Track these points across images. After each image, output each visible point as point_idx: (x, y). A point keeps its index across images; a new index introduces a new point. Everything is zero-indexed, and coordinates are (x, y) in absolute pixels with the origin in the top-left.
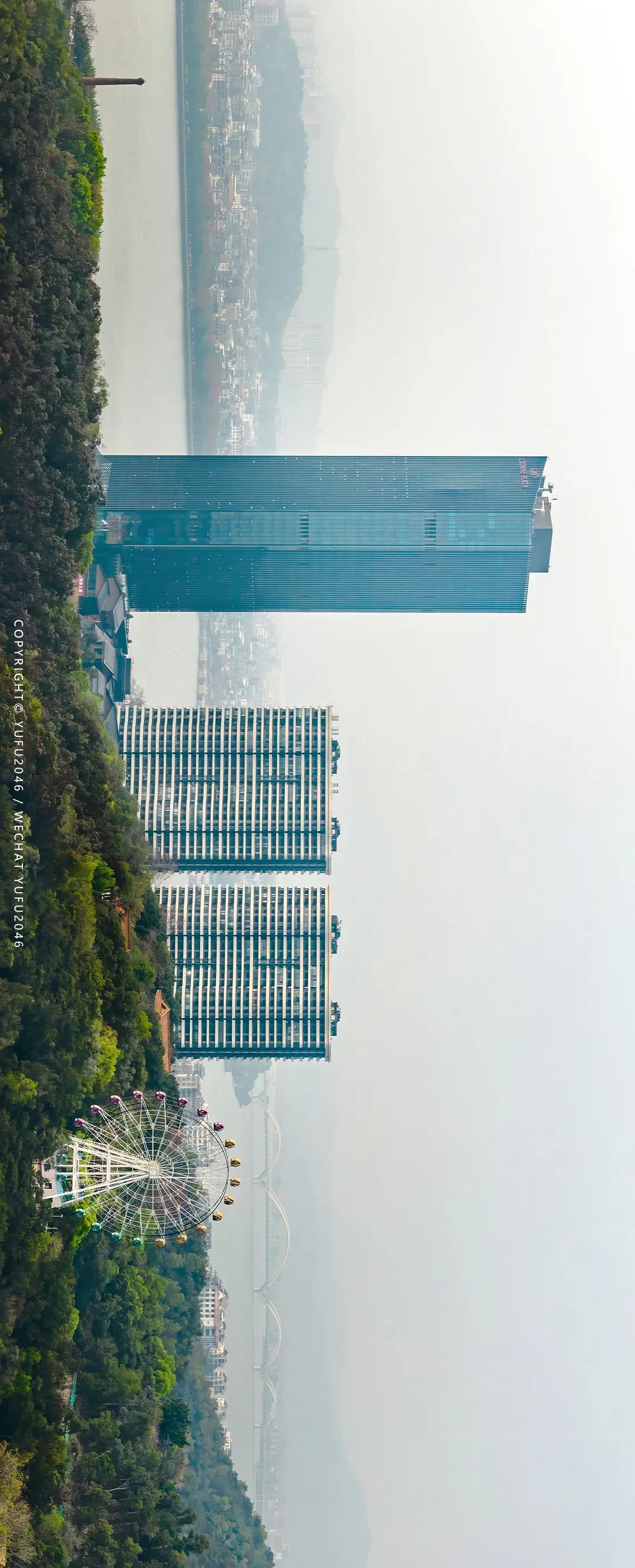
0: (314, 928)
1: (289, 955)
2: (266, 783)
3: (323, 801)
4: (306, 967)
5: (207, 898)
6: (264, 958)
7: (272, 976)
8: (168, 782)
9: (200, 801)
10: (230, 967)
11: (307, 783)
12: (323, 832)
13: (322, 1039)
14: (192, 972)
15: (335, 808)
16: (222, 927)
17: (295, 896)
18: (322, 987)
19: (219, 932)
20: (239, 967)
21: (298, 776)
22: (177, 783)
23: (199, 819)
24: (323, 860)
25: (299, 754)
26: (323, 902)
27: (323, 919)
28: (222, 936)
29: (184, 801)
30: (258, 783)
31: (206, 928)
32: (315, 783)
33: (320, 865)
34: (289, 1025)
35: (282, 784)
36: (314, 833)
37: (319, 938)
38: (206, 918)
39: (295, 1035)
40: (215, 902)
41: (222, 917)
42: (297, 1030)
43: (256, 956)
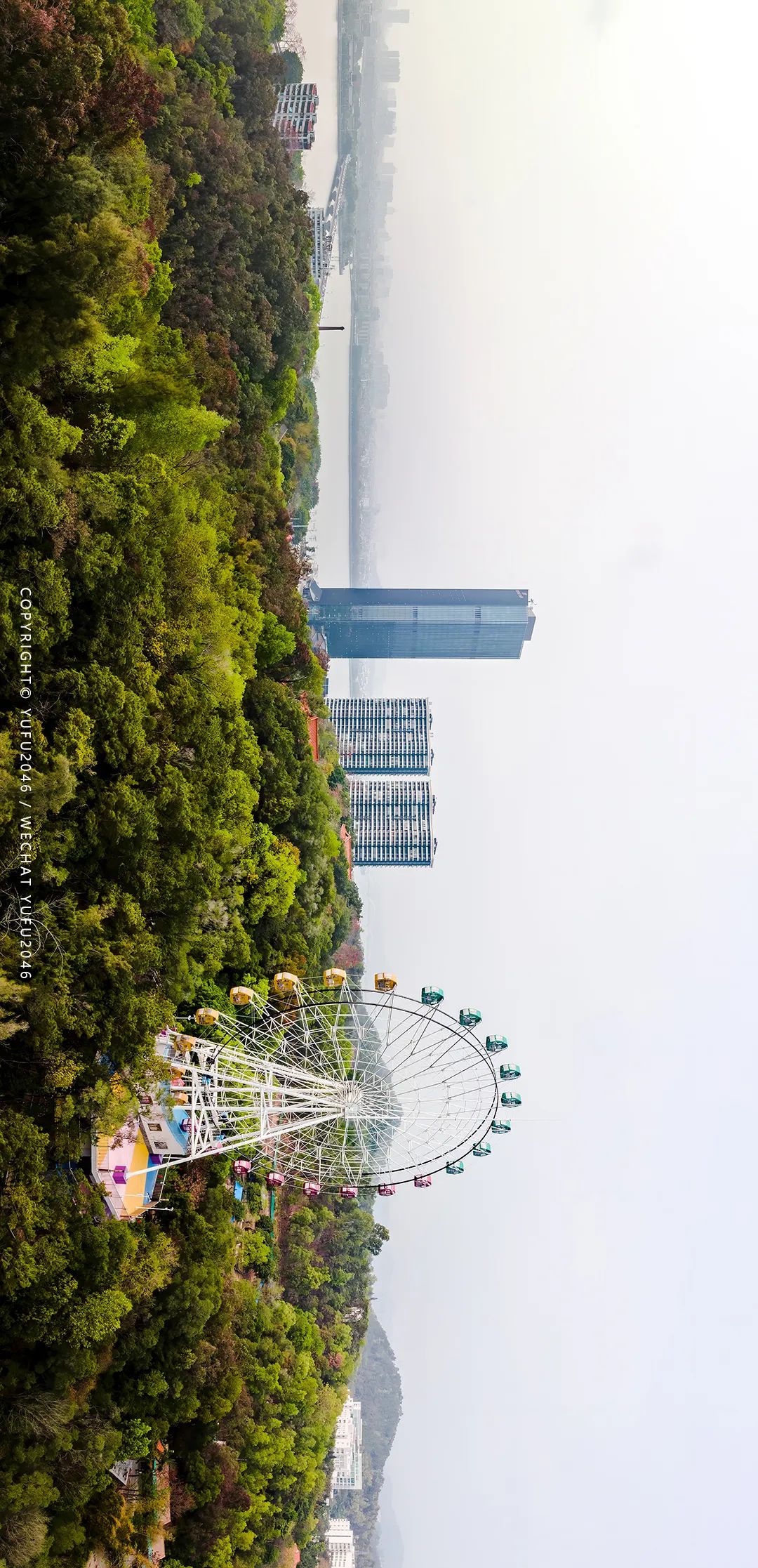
0: (424, 800)
1: (410, 814)
2: (396, 732)
3: (426, 740)
4: (419, 820)
5: (366, 786)
6: (397, 816)
7: (402, 824)
8: (347, 732)
9: (363, 740)
10: (379, 820)
11: (417, 732)
12: (426, 754)
13: (429, 856)
14: (359, 823)
15: (433, 744)
16: (375, 800)
17: (412, 787)
18: (429, 830)
19: (373, 803)
20: (384, 821)
21: (413, 729)
22: (351, 732)
23: (362, 749)
24: (426, 769)
25: (413, 719)
26: (428, 789)
27: (428, 796)
28: (375, 805)
29: (355, 740)
30: (392, 732)
31: (366, 801)
32: (421, 732)
33: (424, 771)
34: (411, 849)
35: (405, 733)
36: (422, 755)
37: (426, 806)
38: (366, 796)
39: (414, 854)
40: (371, 789)
41: (375, 795)
42: (415, 852)
43: (393, 814)
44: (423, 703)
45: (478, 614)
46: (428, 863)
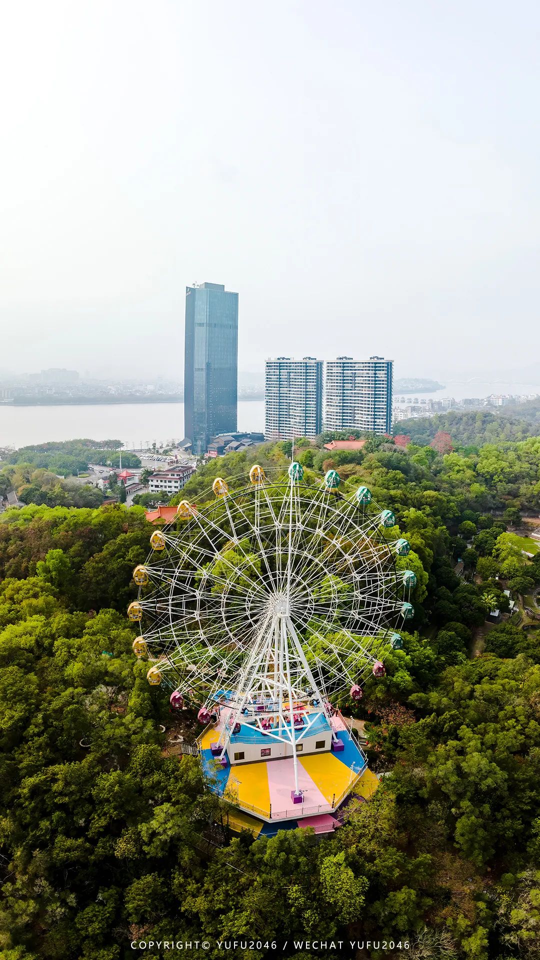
0: (340, 367)
1: (351, 376)
2: (290, 385)
3: (296, 363)
4: (355, 370)
5: (329, 408)
6: (352, 387)
7: (359, 383)
8: (289, 421)
9: (295, 410)
10: (355, 400)
11: (290, 369)
12: (306, 363)
13: (383, 363)
14: (357, 415)
15: (299, 359)
16: (340, 403)
17: (330, 374)
18: (363, 363)
19: (341, 404)
20: (356, 397)
21: (288, 372)
22: (290, 418)
23: (301, 410)
24: (317, 363)
25: (280, 372)
26: (332, 363)
27: (337, 363)
28: (344, 403)
29: (295, 416)
30: (290, 388)
31: (340, 409)
32: (290, 366)
33: (319, 365)
34: (378, 377)
35: (290, 379)
36: (307, 366)
37: (345, 364)
38: (337, 409)
39: (382, 375)
40: (331, 405)
41: (336, 403)
42: (380, 374)
43: (351, 390)
44: (269, 365)
45: (201, 325)
46: (389, 365)
